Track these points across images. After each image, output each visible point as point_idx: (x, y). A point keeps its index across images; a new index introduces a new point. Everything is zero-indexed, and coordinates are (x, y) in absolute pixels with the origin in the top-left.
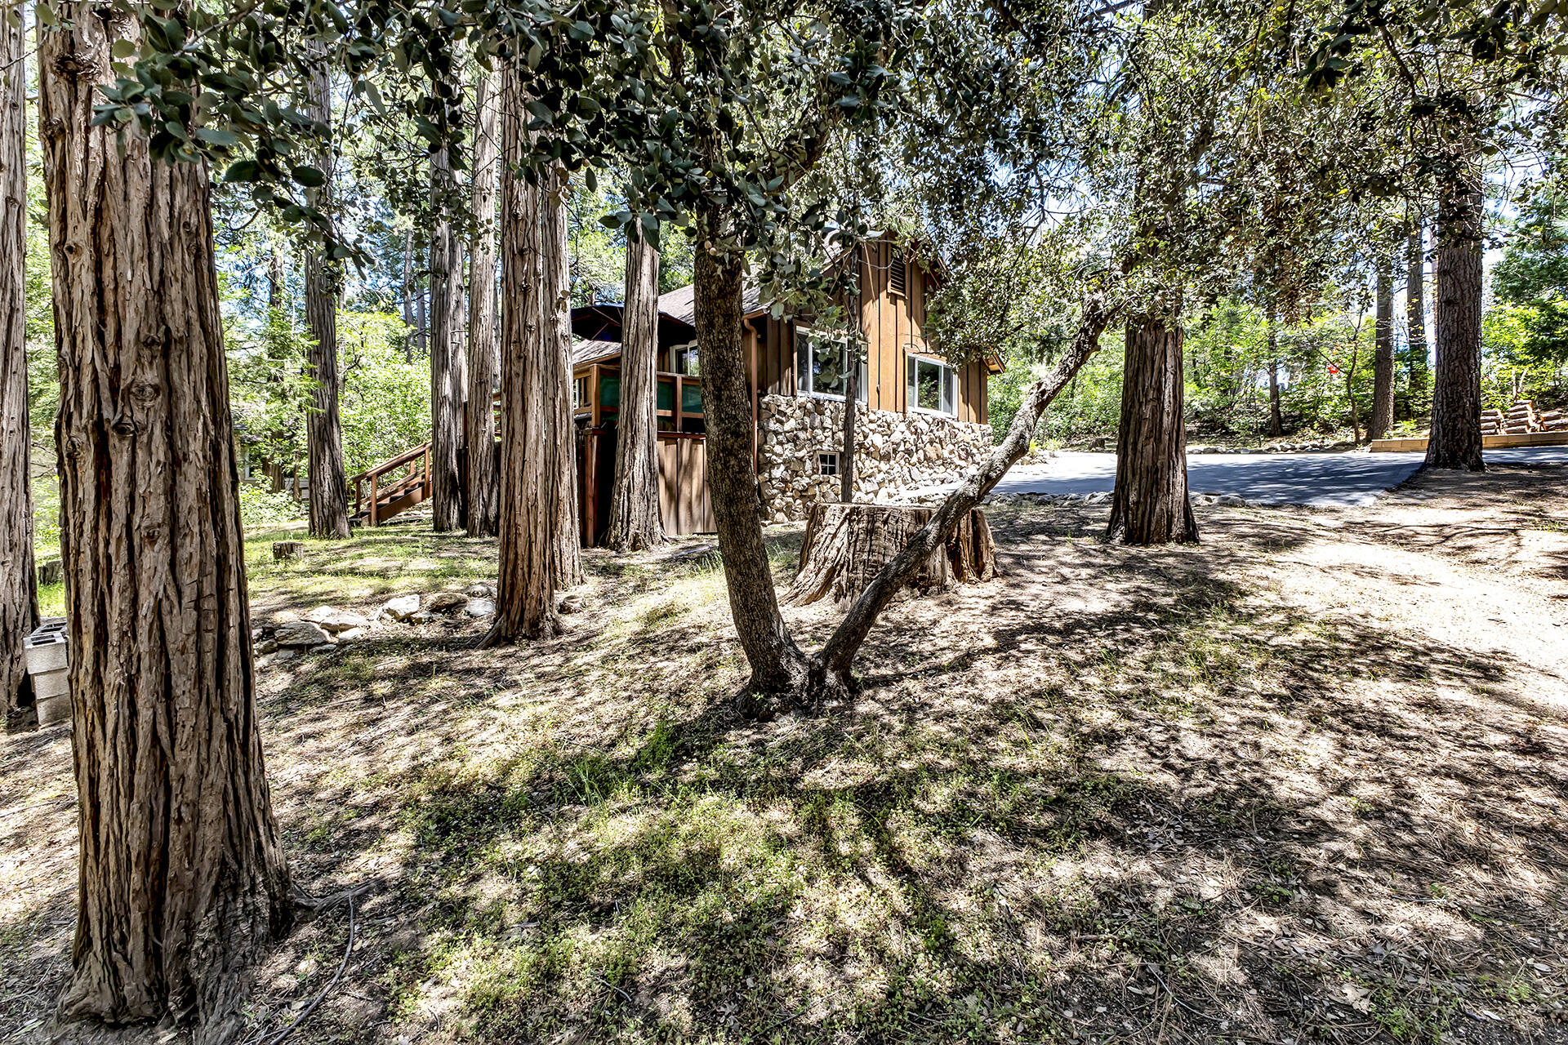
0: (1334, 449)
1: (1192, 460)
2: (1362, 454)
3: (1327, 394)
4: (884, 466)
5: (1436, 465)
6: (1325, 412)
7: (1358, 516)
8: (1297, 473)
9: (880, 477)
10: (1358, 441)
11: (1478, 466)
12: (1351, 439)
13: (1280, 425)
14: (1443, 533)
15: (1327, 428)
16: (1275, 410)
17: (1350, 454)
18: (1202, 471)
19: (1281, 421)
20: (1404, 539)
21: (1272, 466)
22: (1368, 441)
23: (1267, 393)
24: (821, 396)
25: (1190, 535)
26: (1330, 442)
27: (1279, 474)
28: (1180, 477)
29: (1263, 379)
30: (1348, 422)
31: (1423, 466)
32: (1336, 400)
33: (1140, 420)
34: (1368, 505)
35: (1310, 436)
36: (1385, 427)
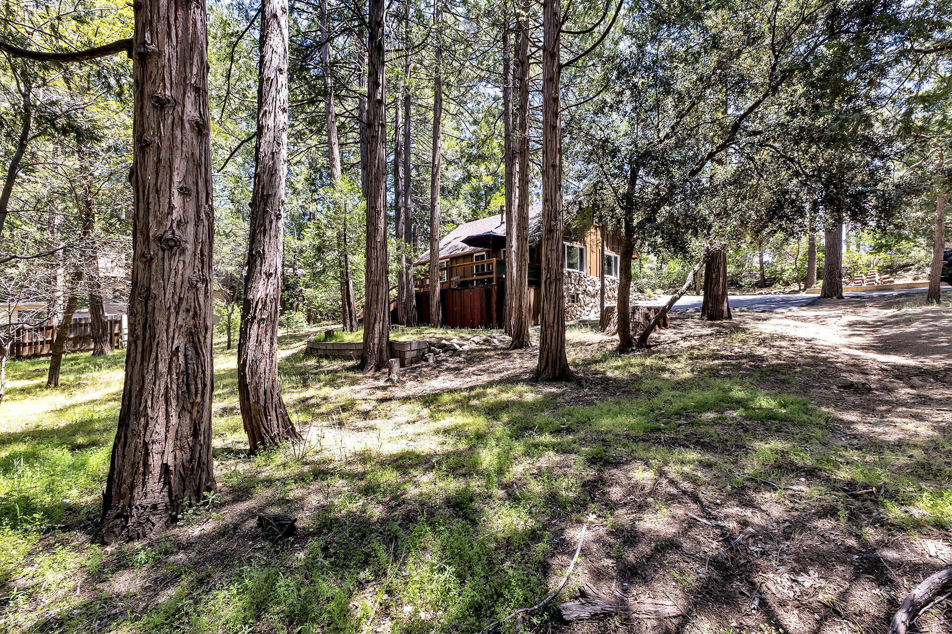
0: (789, 293)
1: (730, 298)
2: (803, 295)
3: (787, 267)
4: (593, 300)
5: (825, 297)
6: (785, 276)
7: (790, 314)
8: (771, 301)
9: (591, 305)
10: (800, 289)
11: (842, 298)
12: (797, 288)
13: (765, 283)
14: (817, 317)
15: (787, 284)
16: (762, 275)
17: (798, 295)
18: (733, 301)
19: (765, 280)
20: (805, 320)
21: (761, 299)
22: (804, 290)
23: (758, 266)
24: (570, 270)
25: (730, 317)
26: (788, 290)
27: (764, 302)
28: (726, 305)
29: (757, 259)
30: (796, 280)
31: (819, 298)
32: (791, 270)
33: (712, 279)
34: (796, 311)
35: (779, 286)
36: (813, 283)
